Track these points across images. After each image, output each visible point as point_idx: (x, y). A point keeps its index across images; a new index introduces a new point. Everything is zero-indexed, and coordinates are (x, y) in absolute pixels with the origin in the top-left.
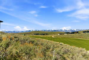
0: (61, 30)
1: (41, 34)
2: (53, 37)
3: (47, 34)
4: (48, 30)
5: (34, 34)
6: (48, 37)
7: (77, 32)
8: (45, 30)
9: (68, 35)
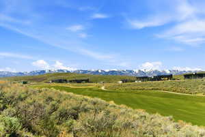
0: (131, 71)
1: (71, 81)
2: (103, 88)
3: (87, 81)
4: (93, 70)
5: (53, 81)
6: (90, 89)
7: (170, 77)
8: (85, 72)
9: (144, 82)
